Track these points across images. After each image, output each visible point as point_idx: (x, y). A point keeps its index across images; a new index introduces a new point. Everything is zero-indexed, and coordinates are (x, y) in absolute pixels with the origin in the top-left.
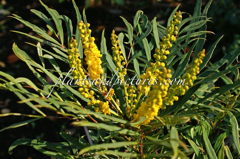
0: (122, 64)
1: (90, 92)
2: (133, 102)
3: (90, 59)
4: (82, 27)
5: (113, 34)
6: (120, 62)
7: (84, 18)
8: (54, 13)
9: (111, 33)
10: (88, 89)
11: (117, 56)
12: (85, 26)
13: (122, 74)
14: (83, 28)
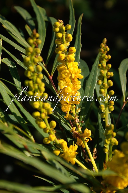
0: (109, 92)
1: (50, 123)
2: (113, 153)
3: (64, 78)
4: (60, 29)
5: (102, 44)
6: (106, 90)
7: (78, 25)
8: (41, 13)
9: (101, 42)
10: (48, 117)
11: (103, 79)
12: (64, 28)
13: (107, 108)
14: (61, 31)
